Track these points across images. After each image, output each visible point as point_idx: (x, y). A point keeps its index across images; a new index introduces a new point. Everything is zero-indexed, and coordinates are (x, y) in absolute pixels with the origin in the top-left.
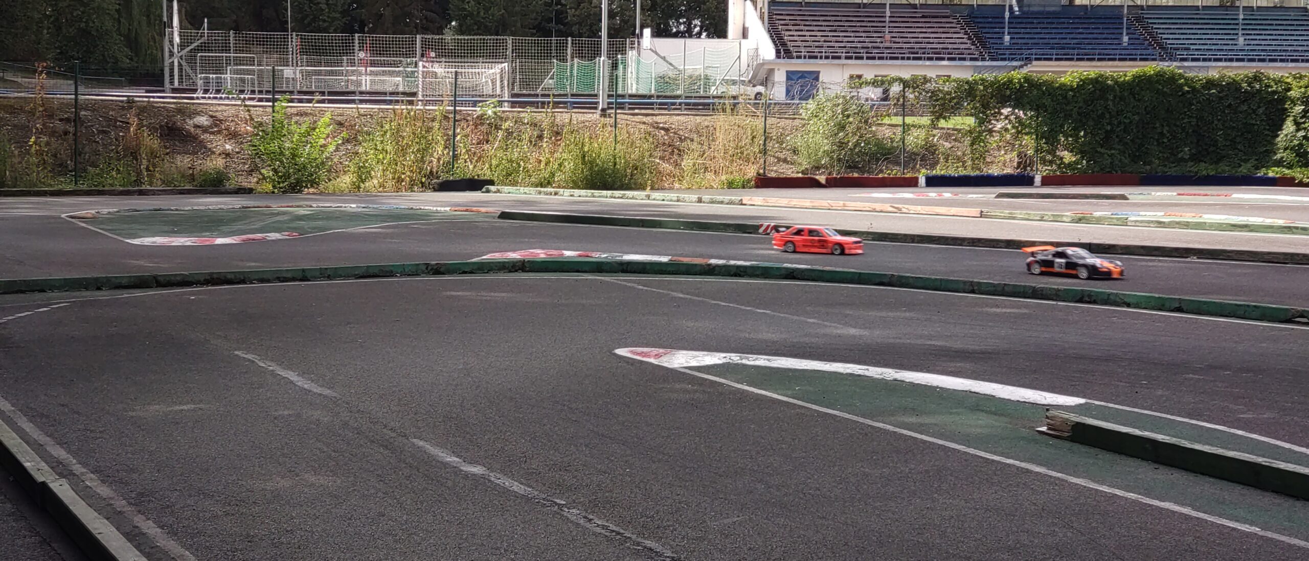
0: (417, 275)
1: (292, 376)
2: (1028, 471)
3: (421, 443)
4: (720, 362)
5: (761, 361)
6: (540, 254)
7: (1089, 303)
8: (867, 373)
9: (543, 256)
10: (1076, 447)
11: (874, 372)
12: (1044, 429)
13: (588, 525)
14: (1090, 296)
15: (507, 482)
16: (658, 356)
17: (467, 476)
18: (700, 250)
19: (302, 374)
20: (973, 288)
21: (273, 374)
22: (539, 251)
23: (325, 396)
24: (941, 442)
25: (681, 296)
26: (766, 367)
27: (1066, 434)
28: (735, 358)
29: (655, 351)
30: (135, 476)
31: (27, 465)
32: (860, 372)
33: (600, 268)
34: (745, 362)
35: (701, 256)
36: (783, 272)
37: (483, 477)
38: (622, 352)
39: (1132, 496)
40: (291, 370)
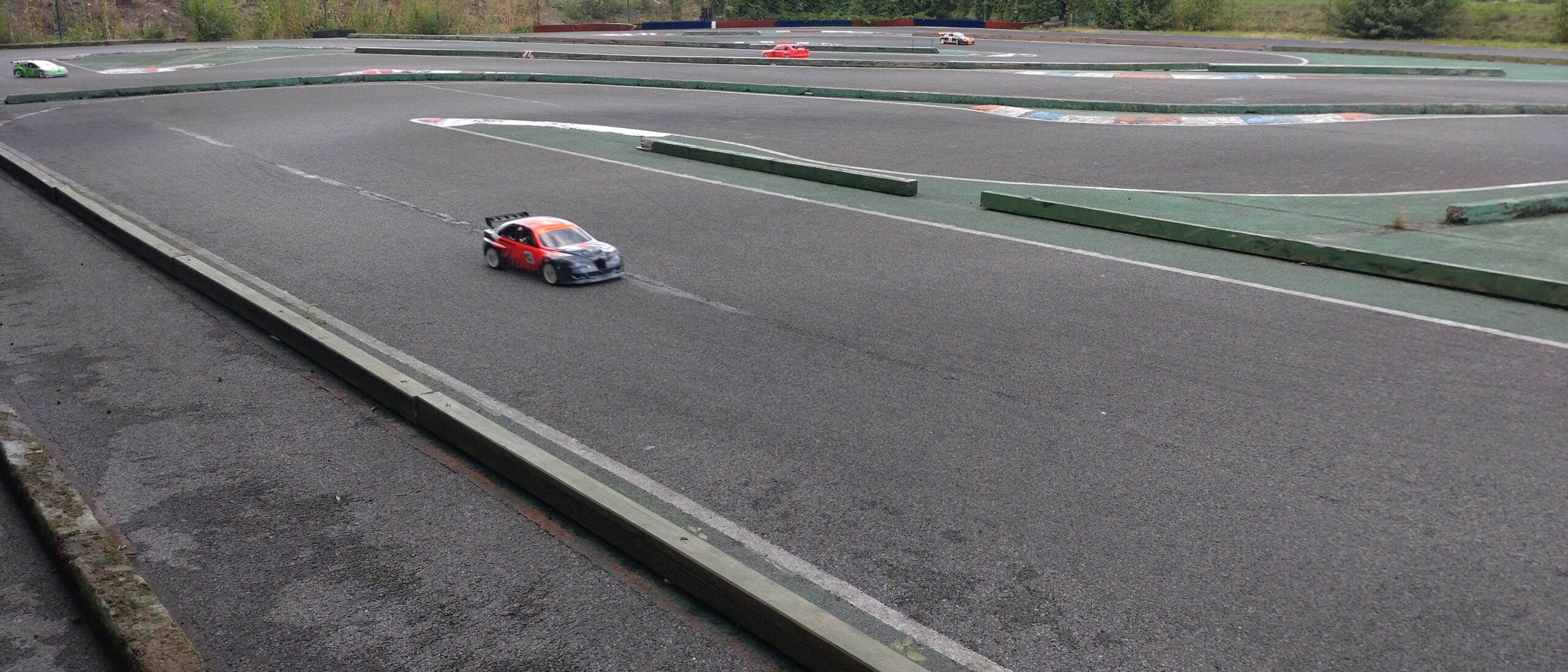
0: (294, 85)
1: (204, 138)
2: (622, 165)
3: (282, 167)
4: (473, 123)
5: (497, 122)
6: (378, 72)
7: (702, 89)
8: (556, 126)
9: (379, 73)
10: (655, 154)
11: (559, 125)
12: (640, 147)
13: (372, 197)
14: (702, 85)
15: (330, 181)
16: (435, 122)
17: (307, 179)
18: (481, 67)
19: (213, 137)
20: (639, 83)
21: (193, 138)
22: (376, 70)
23: (226, 148)
24: (582, 155)
25: (461, 91)
26: (499, 125)
27: (650, 149)
28: (481, 121)
29: (434, 119)
30: (110, 187)
31: (44, 181)
32: (552, 126)
33: (413, 78)
34: (487, 123)
35: (482, 70)
36: (528, 77)
37: (316, 179)
38: (413, 120)
39: (669, 173)
40: (205, 135)
